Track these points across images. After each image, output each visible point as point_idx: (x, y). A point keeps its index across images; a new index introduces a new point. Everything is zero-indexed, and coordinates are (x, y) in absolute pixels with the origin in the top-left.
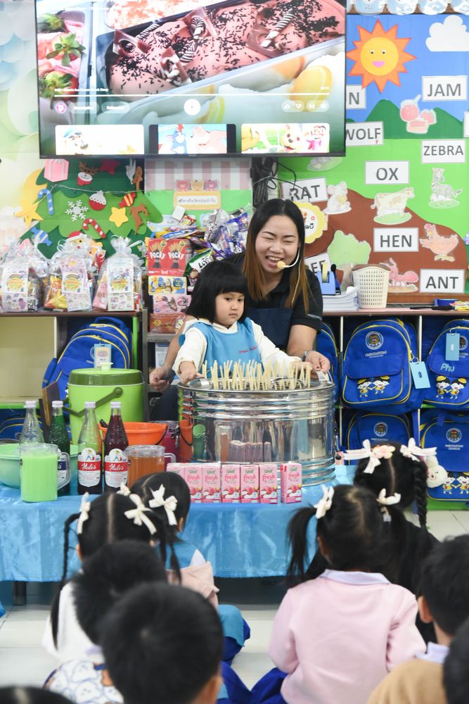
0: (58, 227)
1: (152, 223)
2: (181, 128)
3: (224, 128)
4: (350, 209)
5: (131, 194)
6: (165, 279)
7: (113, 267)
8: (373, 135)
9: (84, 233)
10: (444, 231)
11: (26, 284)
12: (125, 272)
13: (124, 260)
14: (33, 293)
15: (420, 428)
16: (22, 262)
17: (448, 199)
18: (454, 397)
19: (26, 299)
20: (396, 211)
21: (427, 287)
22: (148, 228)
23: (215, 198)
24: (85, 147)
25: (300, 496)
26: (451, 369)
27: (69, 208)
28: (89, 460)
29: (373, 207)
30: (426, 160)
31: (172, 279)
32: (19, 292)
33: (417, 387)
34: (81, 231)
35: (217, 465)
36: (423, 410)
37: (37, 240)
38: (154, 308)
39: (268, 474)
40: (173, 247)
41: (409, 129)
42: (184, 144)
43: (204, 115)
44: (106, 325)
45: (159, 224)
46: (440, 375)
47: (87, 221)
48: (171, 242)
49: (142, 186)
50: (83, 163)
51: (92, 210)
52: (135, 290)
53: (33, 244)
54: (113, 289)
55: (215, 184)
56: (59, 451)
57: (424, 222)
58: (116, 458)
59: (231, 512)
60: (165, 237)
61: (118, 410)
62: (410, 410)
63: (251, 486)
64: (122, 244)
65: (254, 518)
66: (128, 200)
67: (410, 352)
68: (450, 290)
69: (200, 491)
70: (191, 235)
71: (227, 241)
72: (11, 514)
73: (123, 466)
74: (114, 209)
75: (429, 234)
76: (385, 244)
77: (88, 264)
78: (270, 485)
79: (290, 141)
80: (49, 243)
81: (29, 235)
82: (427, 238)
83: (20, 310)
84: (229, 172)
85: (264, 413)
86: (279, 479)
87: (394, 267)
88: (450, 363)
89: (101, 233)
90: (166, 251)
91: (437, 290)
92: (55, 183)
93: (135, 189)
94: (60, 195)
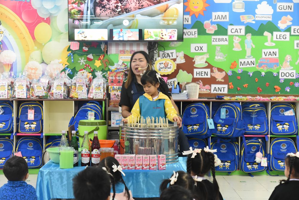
0: (75, 67)
1: (110, 66)
2: (122, 30)
3: (138, 30)
4: (185, 61)
5: (103, 55)
6: (115, 87)
7: (95, 82)
8: (193, 34)
9: (85, 70)
10: (220, 70)
11: (63, 88)
12: (100, 84)
13: (100, 80)
14: (65, 92)
15: (211, 144)
16: (61, 80)
17: (222, 58)
18: (224, 132)
19: (63, 94)
20: (202, 62)
21: (214, 91)
22: (109, 68)
24: (86, 37)
25: (165, 167)
26: (222, 122)
27: (79, 60)
28: (85, 153)
29: (193, 61)
30: (213, 43)
31: (118, 87)
32: (60, 91)
33: (210, 128)
34: (84, 69)
35: (134, 155)
36: (212, 137)
37: (67, 72)
38: (111, 98)
39: (153, 159)
40: (118, 75)
41: (207, 32)
42: (123, 36)
43: (130, 25)
44: (92, 104)
45: (113, 66)
46: (218, 124)
47: (86, 65)
48: (117, 73)
49: (107, 52)
50: (85, 44)
51: (88, 61)
52: (104, 91)
53: (66, 73)
54: (95, 91)
56: (74, 149)
57: (213, 67)
58: (96, 152)
59: (139, 173)
60: (115, 71)
61: (97, 134)
62: (207, 137)
63: (147, 163)
64: (99, 74)
65: (148, 175)
66: (102, 57)
67: (207, 115)
68: (222, 92)
69: (127, 165)
70: (125, 71)
72: (56, 173)
73: (98, 156)
74: (96, 61)
75: (214, 71)
76: (198, 75)
77: (86, 81)
78: (154, 163)
79: (163, 36)
80: (72, 73)
81: (64, 70)
82: (214, 73)
83: (60, 98)
84: (140, 47)
85: (152, 136)
86: (157, 161)
87: (201, 83)
88: (222, 119)
89: (91, 70)
90: (116, 76)
91: (217, 92)
92: (74, 51)
93: (104, 53)
94: (76, 55)
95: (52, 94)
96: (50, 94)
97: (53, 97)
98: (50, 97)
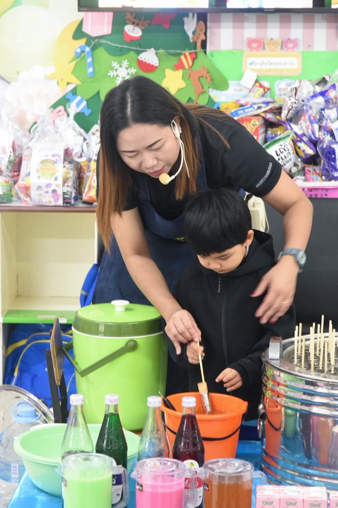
0: (98, 92)
1: (215, 91)
5: (190, 54)
11: (62, 170)
14: (70, 183)
16: (55, 141)
19: (60, 191)
22: (210, 97)
23: (295, 60)
27: (112, 69)
32: (52, 181)
37: (73, 109)
45: (224, 92)
49: (204, 45)
50: (132, 15)
51: (140, 72)
53: (68, 115)
55: (295, 43)
60: (232, 114)
66: (186, 61)
70: (265, 112)
71: (311, 123)
74: (169, 72)
80: (88, 113)
81: (64, 102)
83: (53, 203)
84: (313, 28)
92: (96, 38)
93: (195, 48)
94: (101, 53)
95: (27, 189)
96: (20, 188)
97: (28, 199)
98: (19, 198)
